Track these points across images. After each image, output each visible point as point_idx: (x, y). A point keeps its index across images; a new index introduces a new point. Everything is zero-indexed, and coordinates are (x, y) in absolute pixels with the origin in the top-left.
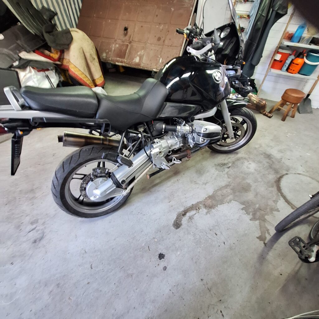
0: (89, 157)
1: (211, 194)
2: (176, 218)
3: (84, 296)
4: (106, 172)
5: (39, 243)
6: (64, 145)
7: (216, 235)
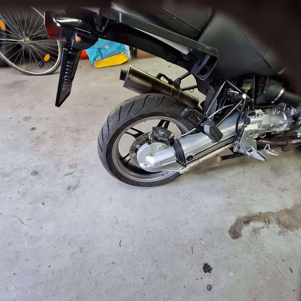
0: (157, 110)
1: (289, 207)
2: (234, 224)
3: (106, 276)
4: (170, 137)
5: (72, 191)
6: (125, 86)
7: (291, 271)
